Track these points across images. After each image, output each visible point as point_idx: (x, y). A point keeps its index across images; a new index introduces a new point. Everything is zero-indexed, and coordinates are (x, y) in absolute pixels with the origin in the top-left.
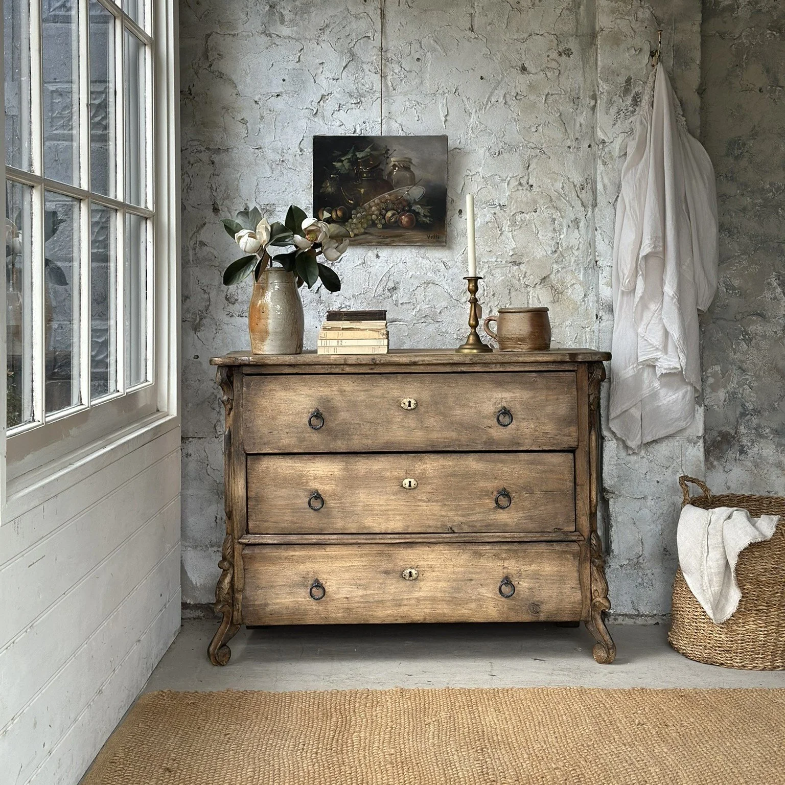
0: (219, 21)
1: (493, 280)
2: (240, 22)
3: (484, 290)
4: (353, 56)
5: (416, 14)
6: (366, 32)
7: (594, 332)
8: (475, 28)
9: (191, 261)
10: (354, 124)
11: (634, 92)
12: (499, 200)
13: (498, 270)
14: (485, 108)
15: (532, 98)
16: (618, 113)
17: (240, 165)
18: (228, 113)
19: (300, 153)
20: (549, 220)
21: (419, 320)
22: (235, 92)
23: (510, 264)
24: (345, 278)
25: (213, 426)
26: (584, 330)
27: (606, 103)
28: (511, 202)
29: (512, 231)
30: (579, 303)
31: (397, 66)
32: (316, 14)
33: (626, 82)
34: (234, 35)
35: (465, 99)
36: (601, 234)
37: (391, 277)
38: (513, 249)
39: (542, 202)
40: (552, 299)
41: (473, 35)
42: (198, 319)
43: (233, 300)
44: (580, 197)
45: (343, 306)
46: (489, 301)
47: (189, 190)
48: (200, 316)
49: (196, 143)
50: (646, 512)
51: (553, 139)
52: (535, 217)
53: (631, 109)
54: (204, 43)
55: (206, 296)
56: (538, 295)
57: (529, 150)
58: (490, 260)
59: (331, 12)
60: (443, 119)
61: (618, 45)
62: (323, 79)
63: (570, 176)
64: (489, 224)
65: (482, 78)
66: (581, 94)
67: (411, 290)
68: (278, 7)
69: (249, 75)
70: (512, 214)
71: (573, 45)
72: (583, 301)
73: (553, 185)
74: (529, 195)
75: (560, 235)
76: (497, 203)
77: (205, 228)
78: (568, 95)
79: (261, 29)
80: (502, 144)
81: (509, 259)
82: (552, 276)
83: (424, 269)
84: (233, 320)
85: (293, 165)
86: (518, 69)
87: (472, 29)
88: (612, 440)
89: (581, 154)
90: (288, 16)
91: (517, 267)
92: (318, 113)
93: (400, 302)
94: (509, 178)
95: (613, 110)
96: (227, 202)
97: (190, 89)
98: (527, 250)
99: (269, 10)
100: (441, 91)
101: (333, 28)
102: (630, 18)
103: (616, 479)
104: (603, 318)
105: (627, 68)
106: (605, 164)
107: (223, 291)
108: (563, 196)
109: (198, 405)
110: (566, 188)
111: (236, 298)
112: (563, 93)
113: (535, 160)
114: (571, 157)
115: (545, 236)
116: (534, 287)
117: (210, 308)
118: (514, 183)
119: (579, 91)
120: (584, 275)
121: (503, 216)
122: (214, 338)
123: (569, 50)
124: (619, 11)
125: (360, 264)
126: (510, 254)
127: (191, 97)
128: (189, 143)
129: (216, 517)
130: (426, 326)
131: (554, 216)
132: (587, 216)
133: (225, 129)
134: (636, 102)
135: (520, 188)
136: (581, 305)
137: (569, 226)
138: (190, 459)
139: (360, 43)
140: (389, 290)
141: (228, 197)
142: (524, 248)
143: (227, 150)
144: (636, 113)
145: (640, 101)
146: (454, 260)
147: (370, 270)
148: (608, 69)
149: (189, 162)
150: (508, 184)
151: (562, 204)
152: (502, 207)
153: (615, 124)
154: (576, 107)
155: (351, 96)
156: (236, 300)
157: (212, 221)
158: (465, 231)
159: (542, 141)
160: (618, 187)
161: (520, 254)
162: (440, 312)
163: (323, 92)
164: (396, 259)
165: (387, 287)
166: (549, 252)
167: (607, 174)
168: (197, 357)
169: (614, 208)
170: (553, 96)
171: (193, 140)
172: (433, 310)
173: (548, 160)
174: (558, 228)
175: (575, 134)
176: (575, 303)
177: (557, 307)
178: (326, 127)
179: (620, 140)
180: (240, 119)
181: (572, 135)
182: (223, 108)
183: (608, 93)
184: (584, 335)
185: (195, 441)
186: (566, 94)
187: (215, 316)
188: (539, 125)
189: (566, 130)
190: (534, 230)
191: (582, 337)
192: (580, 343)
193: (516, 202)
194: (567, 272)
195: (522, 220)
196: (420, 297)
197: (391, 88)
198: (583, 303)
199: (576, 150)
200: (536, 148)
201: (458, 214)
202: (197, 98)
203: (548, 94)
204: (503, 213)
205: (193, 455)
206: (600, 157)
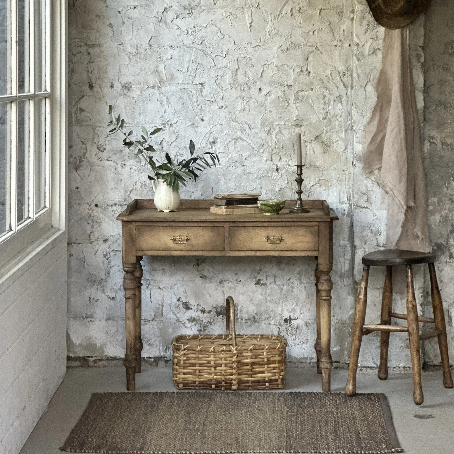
1: (282, 137)
3: (276, 144)
7: (351, 173)
9: (74, 122)
10: (187, 28)
12: (287, 81)
13: (285, 130)
14: (278, 18)
15: (310, 11)
16: (368, 25)
17: (107, 56)
18: (100, 19)
19: (149, 48)
20: (321, 96)
21: (230, 164)
22: (105, 5)
23: (294, 127)
24: (180, 135)
25: (88, 235)
26: (344, 172)
27: (360, 18)
28: (295, 84)
29: (295, 103)
30: (341, 154)
35: (264, 12)
36: (355, 108)
37: (212, 135)
38: (297, 116)
39: (317, 83)
40: (323, 151)
42: (78, 162)
43: (102, 149)
44: (343, 81)
45: (178, 154)
46: (280, 152)
48: (80, 160)
49: (77, 40)
51: (325, 40)
52: (312, 93)
55: (84, 146)
56: (313, 148)
57: (308, 48)
58: (281, 123)
60: (249, 25)
63: (336, 66)
64: (280, 98)
66: (344, 10)
67: (225, 144)
70: (296, 91)
72: (344, 152)
73: (324, 72)
74: (308, 78)
75: (329, 106)
76: (285, 83)
77: (83, 99)
78: (335, 10)
80: (289, 43)
81: (294, 123)
82: (323, 135)
83: (235, 129)
84: (102, 163)
85: (144, 56)
88: (361, 249)
89: (343, 51)
91: (299, 128)
92: (162, 20)
93: (218, 152)
94: (294, 67)
95: (365, 23)
96: (99, 81)
97: (74, 3)
98: (306, 117)
100: (247, 6)
104: (356, 165)
106: (358, 60)
107: (95, 143)
108: (331, 79)
109: (78, 221)
110: (333, 74)
111: (104, 147)
112: (332, 8)
113: (312, 55)
114: (337, 53)
115: (319, 107)
116: (311, 142)
117: (87, 155)
118: (298, 70)
119: (343, 8)
120: (345, 134)
121: (289, 93)
122: (89, 175)
125: (190, 126)
126: (295, 119)
127: (75, 8)
128: (73, 40)
129: (90, 298)
130: (235, 169)
131: (325, 94)
132: (348, 94)
133: (98, 31)
135: (302, 74)
136: (342, 155)
138: (72, 258)
140: (210, 143)
141: (99, 78)
142: (304, 115)
143: (99, 45)
146: (255, 123)
147: (197, 129)
149: (73, 54)
150: (293, 71)
151: (330, 85)
152: (289, 86)
153: (366, 33)
155: (185, 8)
156: (105, 149)
157: (88, 94)
158: (263, 103)
159: (317, 42)
160: (368, 76)
161: (301, 119)
162: (245, 159)
163: (166, 6)
164: (215, 122)
165: (209, 141)
166: (321, 119)
167: (361, 67)
168: (77, 188)
169: (365, 90)
170: (325, 11)
171: (75, 38)
172: (240, 157)
173: (321, 54)
174: (327, 102)
175: (339, 37)
176: (339, 154)
177: (326, 156)
178: (168, 30)
179: (369, 44)
180: (108, 24)
181: (337, 38)
182: (97, 16)
183: (362, 11)
184: (344, 176)
185: (76, 245)
186: (334, 9)
187: (90, 160)
188: (315, 31)
189: (333, 34)
190: (311, 103)
191: (343, 177)
192: (342, 181)
193: (299, 83)
194: (333, 132)
195: (302, 96)
196: (231, 149)
197: (213, 4)
198: (344, 154)
199: (340, 48)
200: (313, 46)
201: (258, 91)
202: (79, 9)
203: (322, 9)
204: (289, 91)
205: (74, 255)
206: (355, 55)
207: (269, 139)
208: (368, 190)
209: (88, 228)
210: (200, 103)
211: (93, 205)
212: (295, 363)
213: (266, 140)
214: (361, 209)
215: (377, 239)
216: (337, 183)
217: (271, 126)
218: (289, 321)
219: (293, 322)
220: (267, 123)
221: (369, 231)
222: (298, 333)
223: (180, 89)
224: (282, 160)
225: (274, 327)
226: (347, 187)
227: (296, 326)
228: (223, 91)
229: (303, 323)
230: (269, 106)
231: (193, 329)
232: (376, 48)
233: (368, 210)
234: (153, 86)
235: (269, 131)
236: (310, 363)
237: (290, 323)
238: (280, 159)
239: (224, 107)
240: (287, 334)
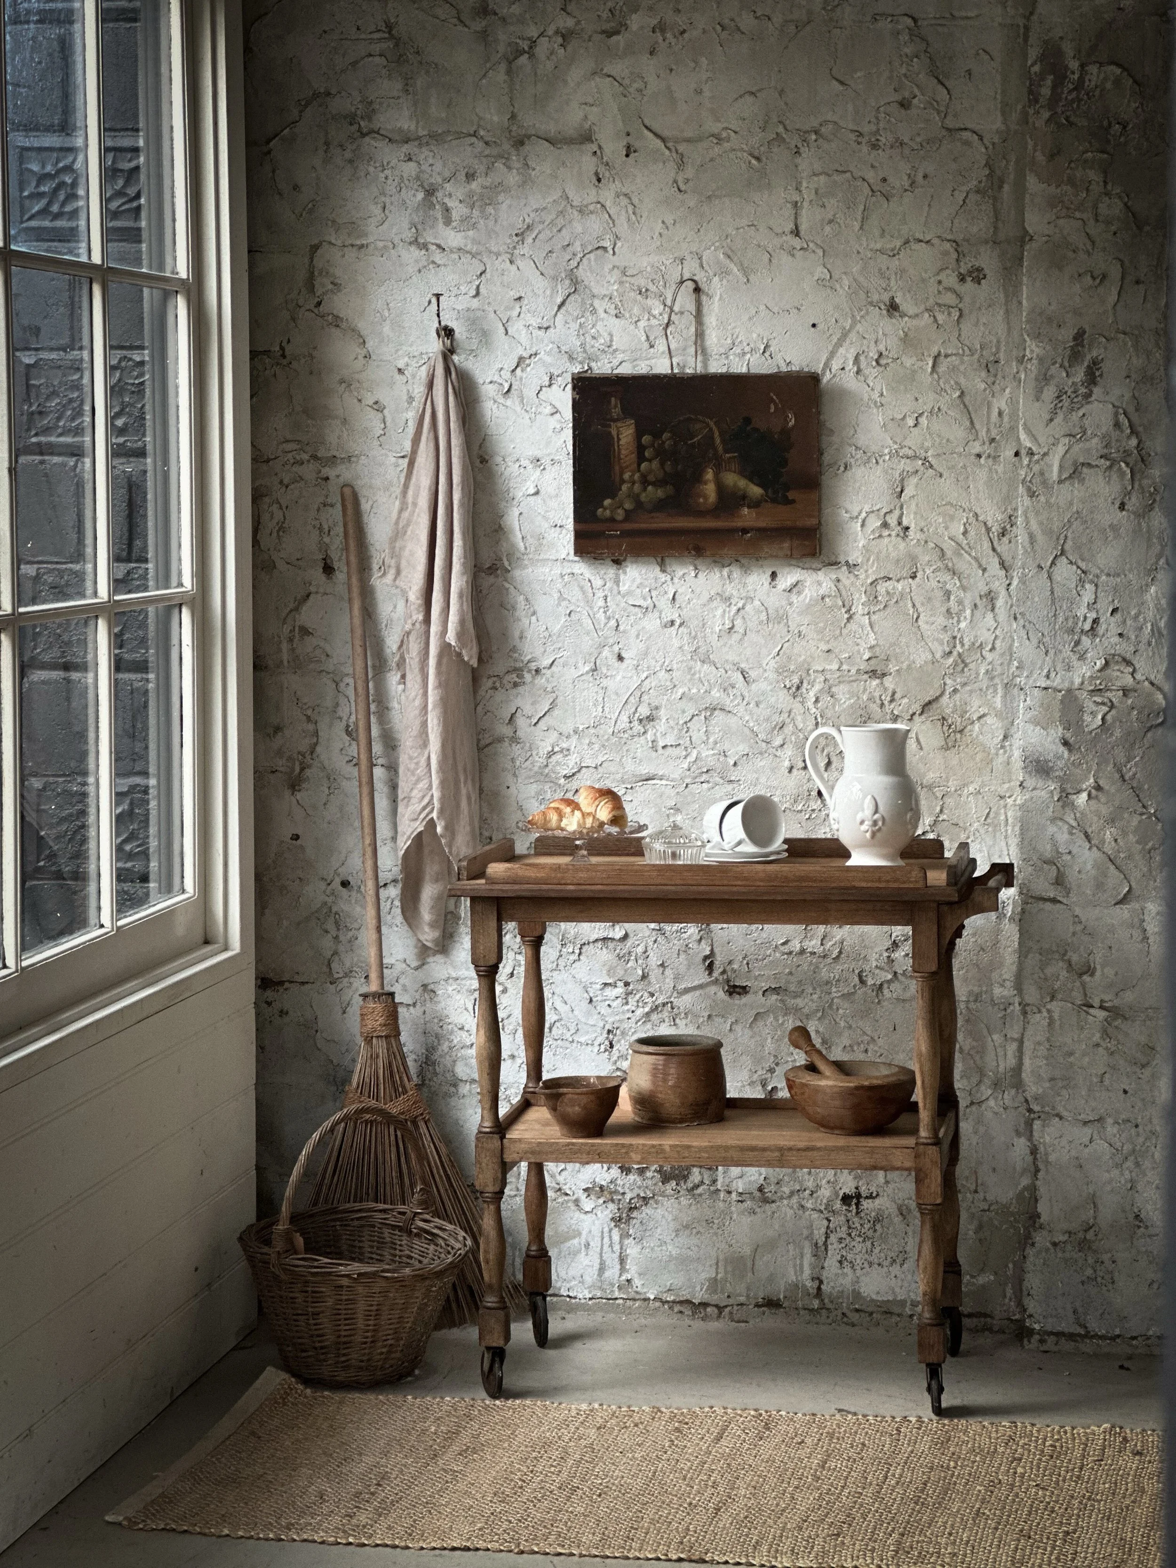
0: (334, 221)
1: (834, 706)
2: (373, 222)
3: (817, 723)
4: (576, 285)
5: (692, 204)
6: (599, 238)
8: (803, 228)
9: (285, 663)
11: (1088, 357)
12: (846, 554)
13: (842, 686)
15: (908, 362)
16: (1058, 397)
17: (371, 487)
18: (351, 391)
19: (480, 466)
20: (939, 594)
21: (695, 777)
22: (363, 352)
23: (866, 676)
24: (561, 699)
25: (326, 962)
26: (1002, 802)
27: (1036, 379)
28: (868, 560)
29: (868, 613)
30: (993, 751)
31: (657, 303)
32: (510, 206)
33: (1075, 339)
34: (362, 246)
35: (782, 364)
36: (1024, 627)
37: (645, 697)
38: (871, 648)
39: (927, 558)
40: (943, 743)
41: (797, 243)
42: (297, 769)
44: (999, 549)
45: (556, 749)
46: (827, 745)
47: (281, 533)
48: (301, 763)
49: (294, 446)
50: (1101, 1146)
51: (948, 440)
52: (914, 586)
53: (1083, 390)
54: (306, 260)
55: (311, 727)
56: (916, 734)
57: (903, 461)
58: (829, 667)
59: (535, 200)
61: (1060, 269)
62: (522, 327)
63: (978, 511)
64: (827, 600)
65: (814, 325)
66: (1002, 356)
67: (681, 722)
68: (439, 194)
69: (388, 322)
70: (869, 581)
71: (988, 260)
72: (1002, 747)
73: (946, 528)
74: (902, 545)
75: (959, 622)
76: (841, 559)
77: (309, 603)
78: (976, 356)
79: (409, 235)
80: (849, 451)
81: (863, 666)
82: (945, 699)
83: (706, 683)
86: (883, 307)
87: (796, 232)
88: (1040, 1012)
89: (1000, 469)
90: (458, 210)
91: (877, 681)
92: (513, 391)
93: (661, 743)
94: (864, 515)
95: (1050, 393)
97: (282, 349)
98: (897, 650)
99: (424, 199)
100: (737, 350)
101: (540, 232)
102: (1085, 216)
103: (1047, 1085)
105: (1077, 312)
106: (1032, 494)
107: (341, 718)
108: (967, 548)
109: (299, 924)
110: (972, 533)
112: (967, 352)
113: (914, 480)
114: (982, 475)
115: (932, 622)
116: (911, 720)
117: (319, 749)
118: (874, 523)
119: (999, 348)
120: (1004, 696)
121: (852, 584)
122: (325, 804)
123: (979, 270)
124: (1062, 202)
125: (587, 673)
126: (866, 657)
127: (285, 362)
128: (281, 447)
130: (709, 789)
131: (948, 587)
132: (1012, 588)
133: (345, 421)
134: (1092, 378)
135: (886, 533)
136: (997, 754)
137: (975, 605)
138: (286, 1019)
139: (589, 259)
140: (641, 721)
142: (893, 645)
143: (348, 460)
144: (1093, 399)
145: (1101, 376)
146: (761, 666)
147: (605, 682)
148: (1040, 314)
149: (281, 482)
150: (863, 525)
151: (964, 564)
152: (852, 567)
153: (1051, 420)
154: (990, 380)
155: (571, 358)
157: (321, 590)
158: (781, 612)
159: (926, 444)
160: (1058, 539)
161: (883, 657)
162: (735, 764)
163: (521, 352)
164: (653, 663)
165: (637, 715)
166: (938, 655)
167: (1037, 513)
168: (296, 837)
169: (1050, 577)
170: (949, 359)
171: (287, 441)
172: (722, 759)
173: (938, 479)
174: (955, 608)
175: (988, 430)
176: (985, 750)
177: (953, 758)
178: (527, 416)
179: (1061, 450)
180: (371, 403)
181: (983, 433)
182: (342, 381)
183: (1041, 360)
184: (1002, 811)
185: (294, 988)
186: (972, 355)
187: (326, 763)
188: (921, 415)
189: (972, 423)
190: (911, 612)
191: (997, 814)
192: (996, 826)
193: (878, 558)
194: (971, 692)
195: (888, 593)
196: (698, 735)
197: (646, 345)
198: (1001, 751)
199: (990, 461)
200: (915, 456)
201: (769, 580)
202: (295, 365)
203: (939, 354)
204: (852, 578)
205: (291, 1013)
206: (1024, 481)
207: (797, 707)
208: (1058, 852)
209: (327, 943)
210: (614, 612)
211: (338, 881)
212: (871, 1314)
213: (790, 712)
214: (1041, 905)
215: (1083, 985)
216: (982, 831)
217: (804, 675)
218: (855, 1201)
219: (866, 1204)
220: (792, 668)
221: (1061, 964)
222: (878, 1233)
223: (562, 576)
224: (833, 766)
225: (815, 1215)
226: (1010, 842)
227: (873, 1214)
228: (676, 580)
229: (892, 1209)
230: (796, 620)
231: (599, 1213)
232: (1081, 460)
233: (1058, 905)
234: (489, 568)
235: (798, 688)
236: (911, 1316)
237: (857, 1208)
238: (829, 764)
239: (677, 624)
240: (850, 1235)
